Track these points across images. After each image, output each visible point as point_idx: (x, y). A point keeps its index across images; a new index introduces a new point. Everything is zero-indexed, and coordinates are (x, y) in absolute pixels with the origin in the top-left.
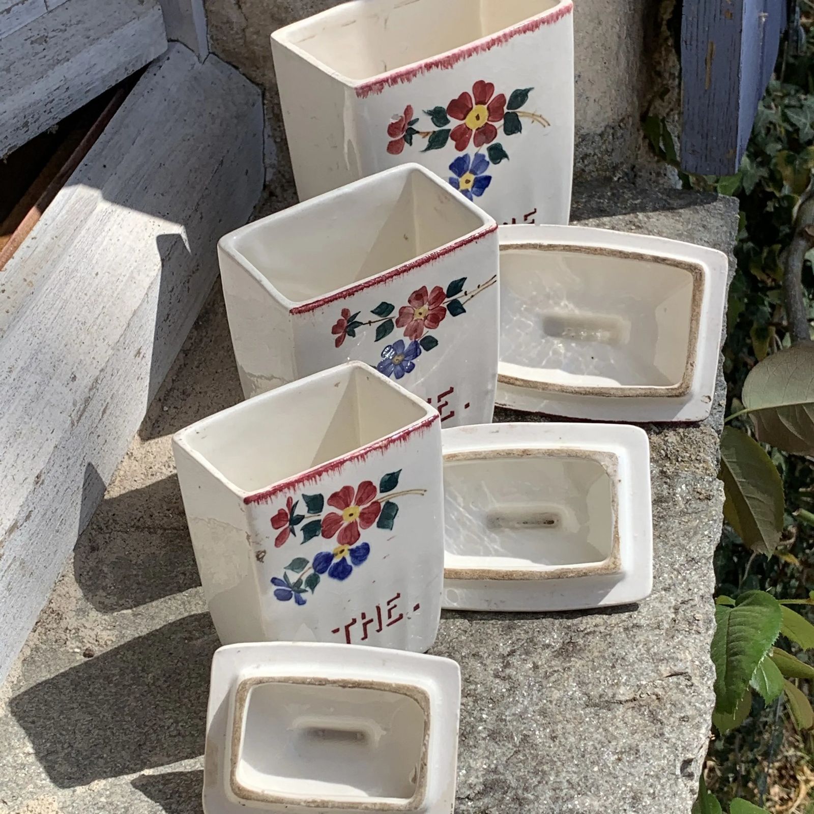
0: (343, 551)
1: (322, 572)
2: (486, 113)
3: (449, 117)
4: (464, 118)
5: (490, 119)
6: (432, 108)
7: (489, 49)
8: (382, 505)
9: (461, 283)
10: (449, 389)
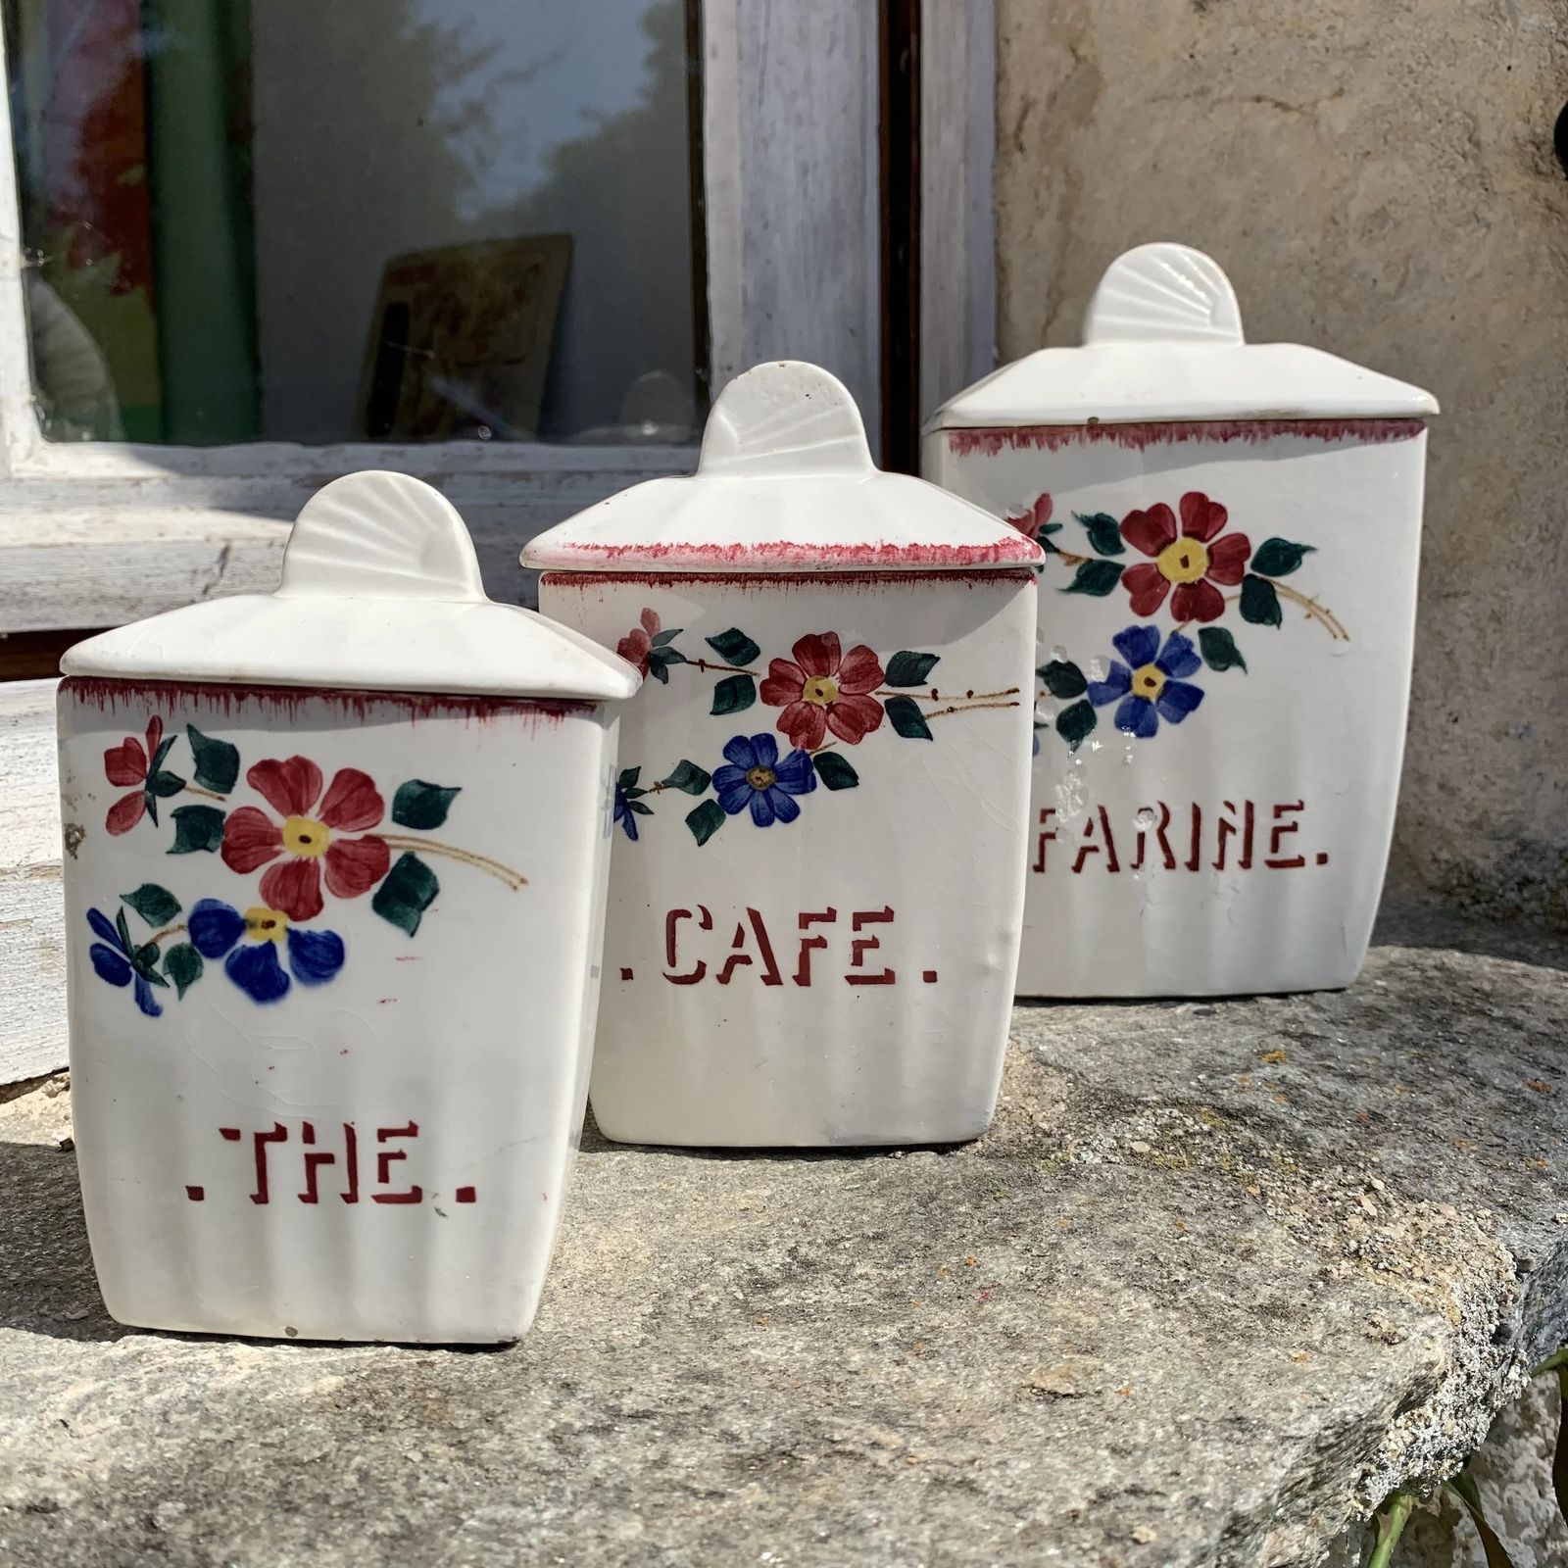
0: (270, 924)
1: (213, 955)
2: (1204, 561)
3: (1123, 541)
4: (1156, 554)
5: (1211, 573)
6: (1092, 512)
7: (1226, 440)
8: (395, 856)
9: (922, 665)
10: (882, 910)
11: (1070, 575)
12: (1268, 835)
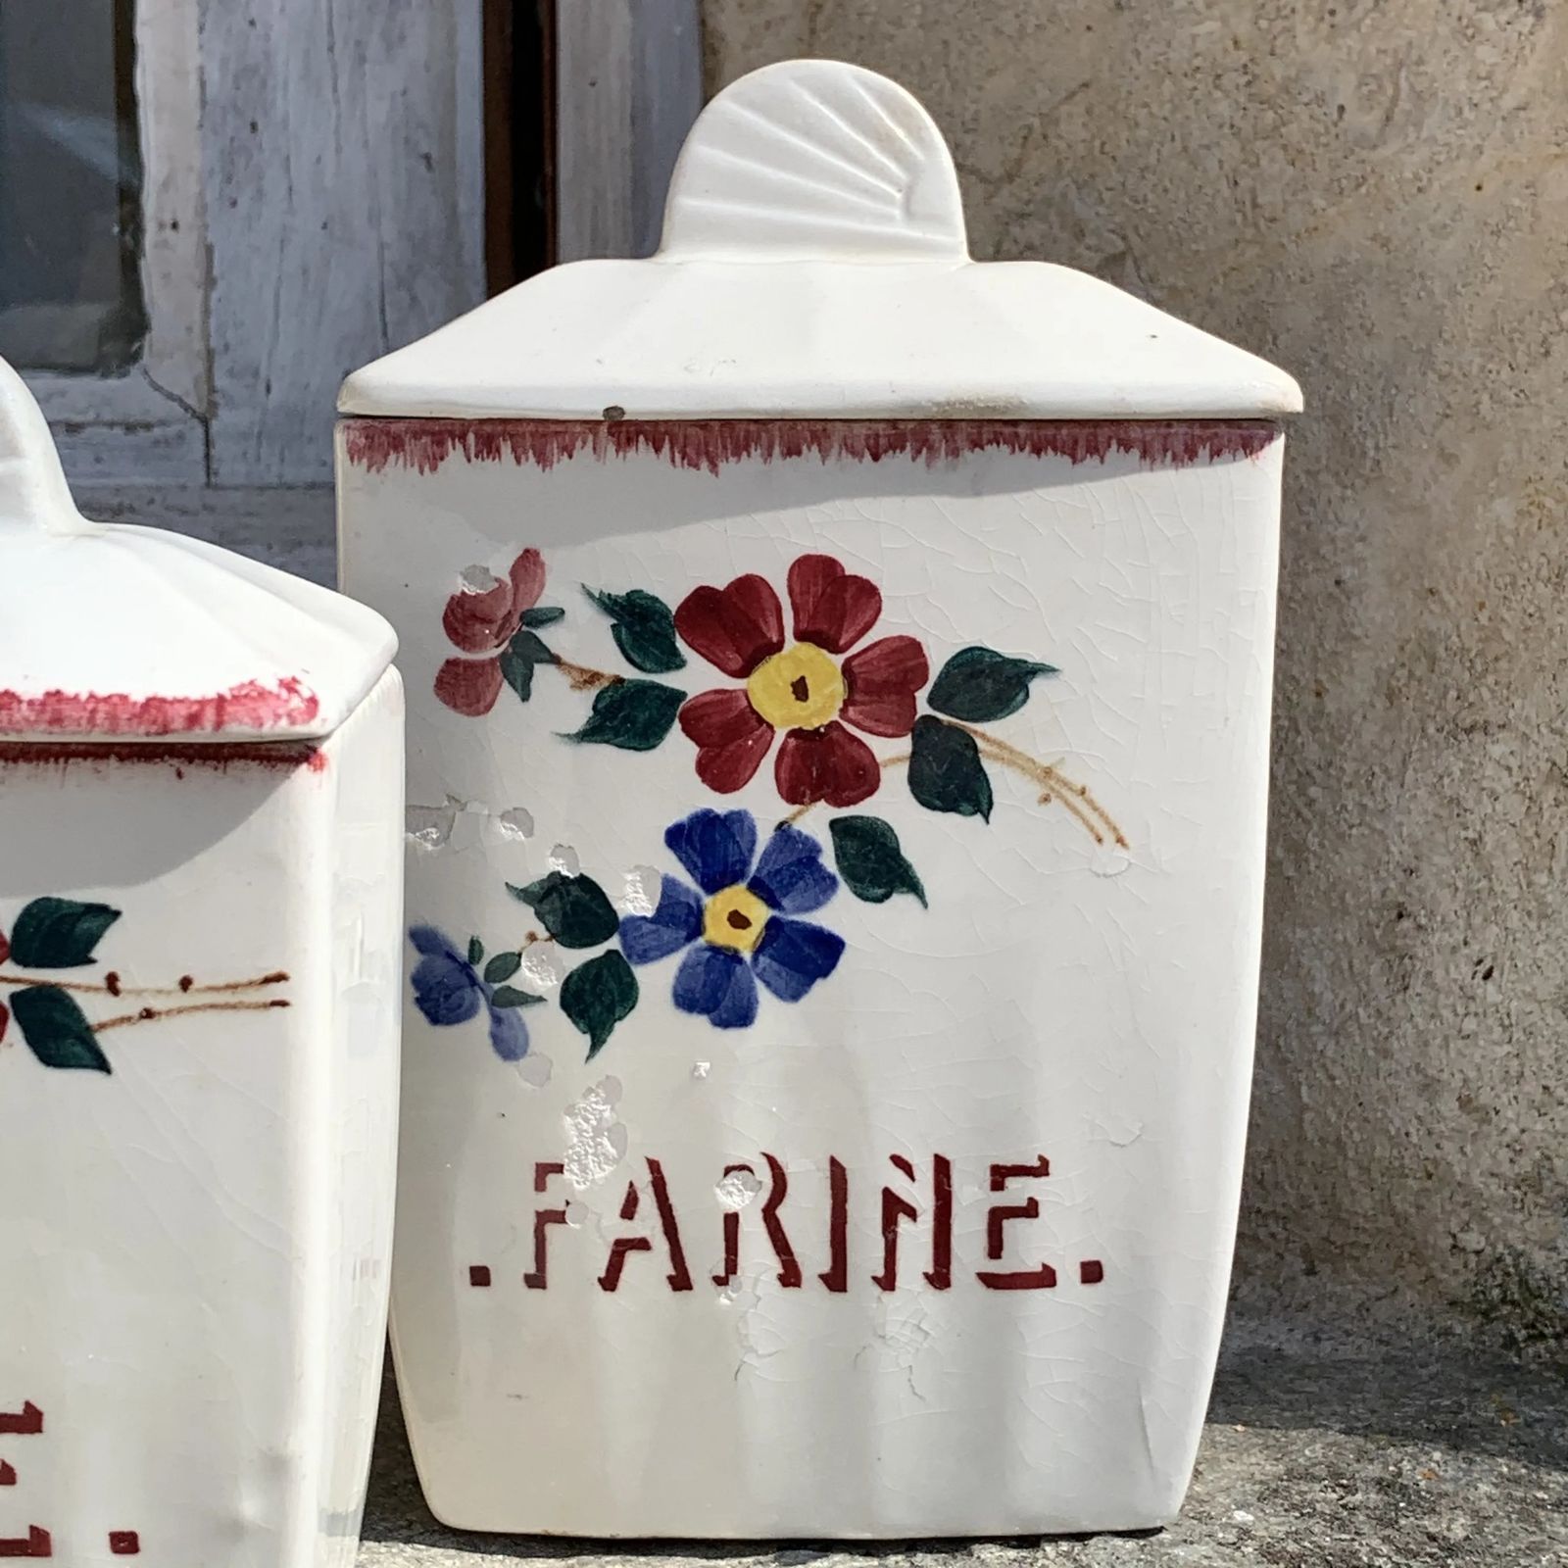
2: (838, 688)
3: (681, 644)
4: (743, 672)
5: (851, 712)
6: (620, 590)
7: (876, 458)
9: (85, 925)
10: (18, 1409)
11: (579, 709)
12: (982, 1225)
